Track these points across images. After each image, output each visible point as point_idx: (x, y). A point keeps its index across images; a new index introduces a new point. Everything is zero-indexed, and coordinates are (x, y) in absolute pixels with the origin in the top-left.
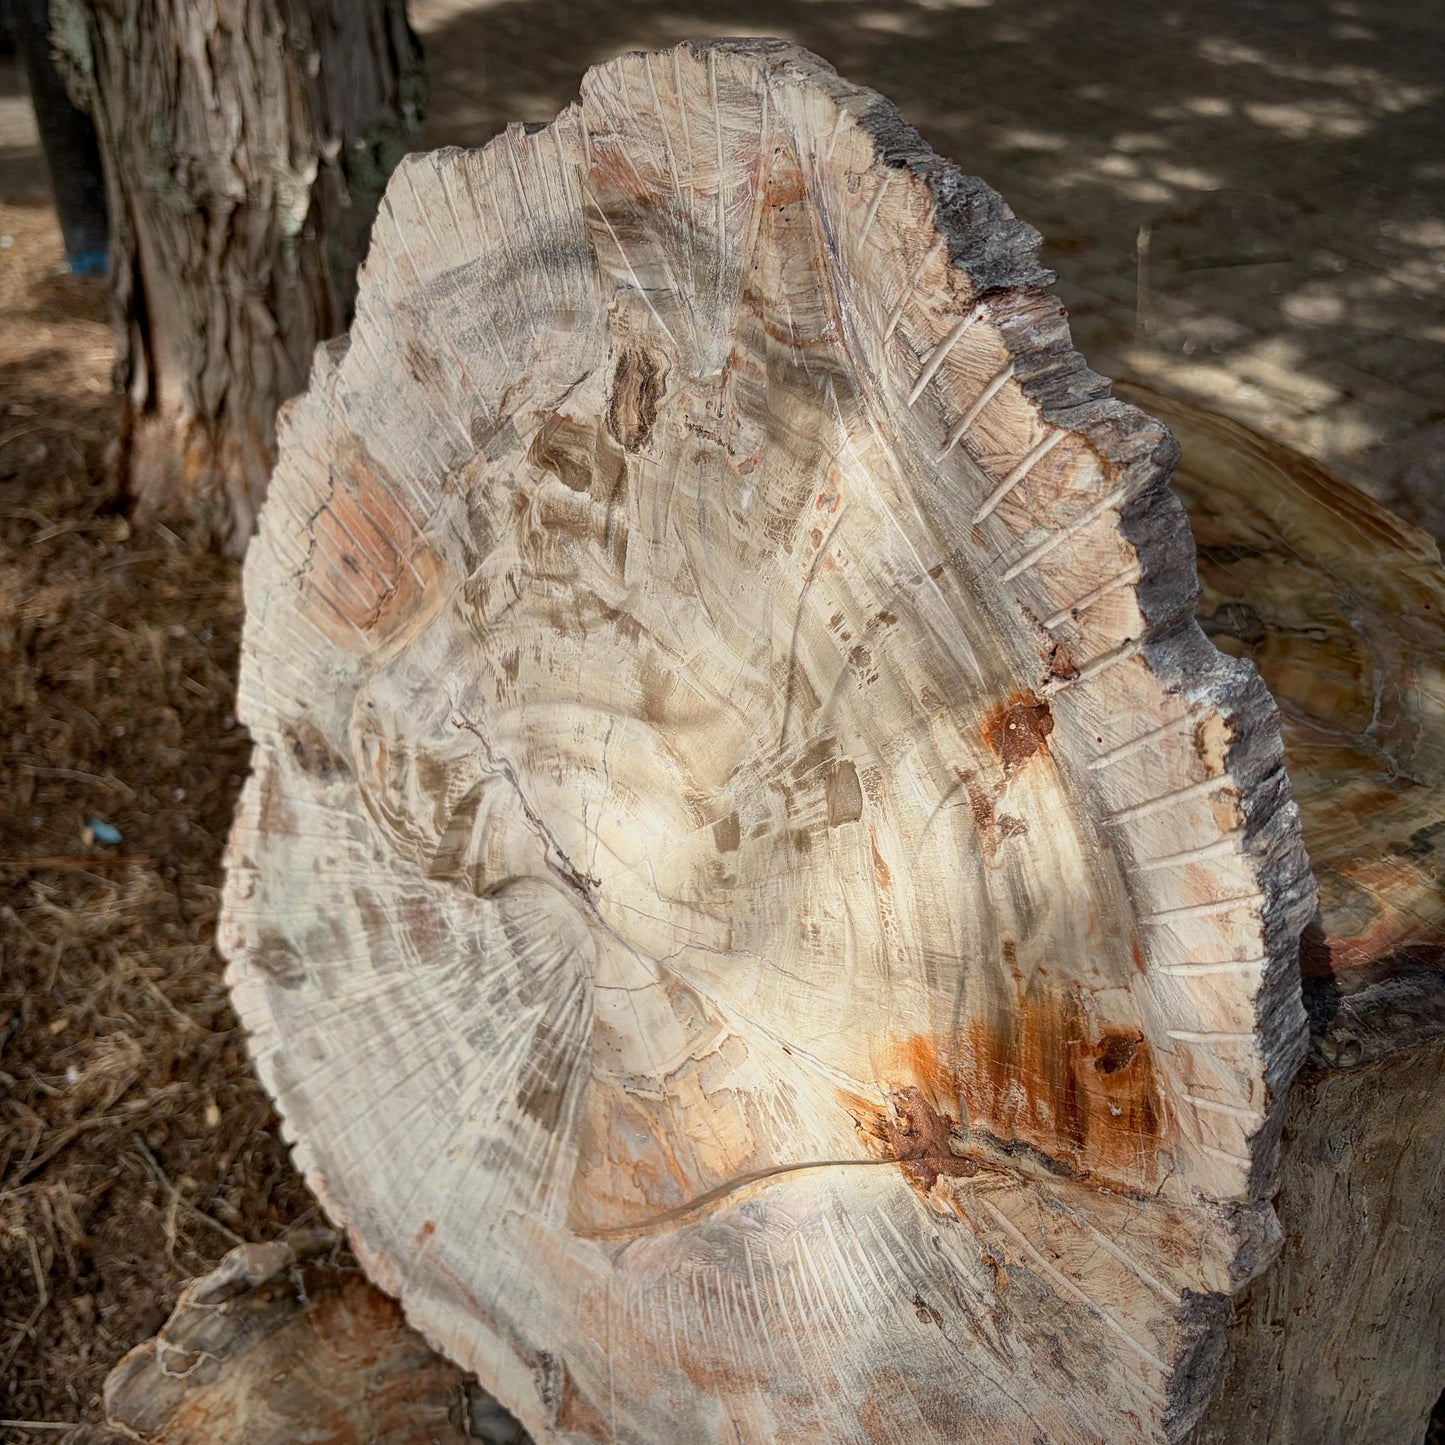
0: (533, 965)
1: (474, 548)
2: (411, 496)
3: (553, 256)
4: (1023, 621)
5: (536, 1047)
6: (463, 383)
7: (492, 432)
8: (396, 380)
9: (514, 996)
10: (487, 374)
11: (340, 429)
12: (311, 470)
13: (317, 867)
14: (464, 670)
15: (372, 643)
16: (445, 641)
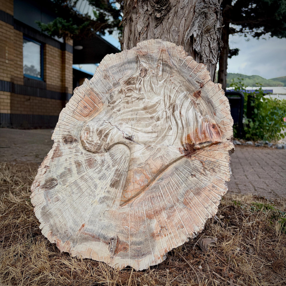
0: (116, 159)
1: (110, 100)
2: (100, 95)
3: (130, 62)
5: (115, 174)
6: (113, 79)
7: (116, 84)
8: (101, 80)
9: (111, 166)
10: (117, 77)
11: (88, 88)
12: (80, 95)
13: (66, 160)
14: (108, 116)
15: (87, 119)
16: (105, 112)
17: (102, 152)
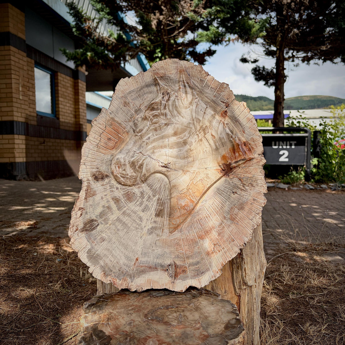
0: (155, 189)
1: (135, 129)
2: (123, 124)
3: (148, 86)
4: (221, 103)
5: (157, 203)
6: (133, 105)
7: (138, 111)
8: (121, 107)
9: (152, 197)
10: (138, 103)
11: (108, 118)
12: (101, 126)
13: (102, 198)
14: (136, 146)
15: (113, 152)
16: (133, 143)
17: (138, 184)
